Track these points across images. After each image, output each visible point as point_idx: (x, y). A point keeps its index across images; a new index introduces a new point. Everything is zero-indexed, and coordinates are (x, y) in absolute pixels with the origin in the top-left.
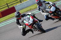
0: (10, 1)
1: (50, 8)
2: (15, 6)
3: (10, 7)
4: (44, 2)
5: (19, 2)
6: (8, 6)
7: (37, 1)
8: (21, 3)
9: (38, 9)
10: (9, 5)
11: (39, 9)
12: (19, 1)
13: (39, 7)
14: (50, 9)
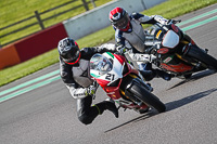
0: (47, 4)
1: (162, 35)
2: (64, 22)
3: (48, 25)
4: (138, 17)
5: (80, 6)
6: (41, 22)
7: (116, 15)
8: (88, 10)
9: (118, 40)
10: (42, 17)
11: (123, 41)
12: (80, 3)
13: (120, 33)
14: (161, 39)
